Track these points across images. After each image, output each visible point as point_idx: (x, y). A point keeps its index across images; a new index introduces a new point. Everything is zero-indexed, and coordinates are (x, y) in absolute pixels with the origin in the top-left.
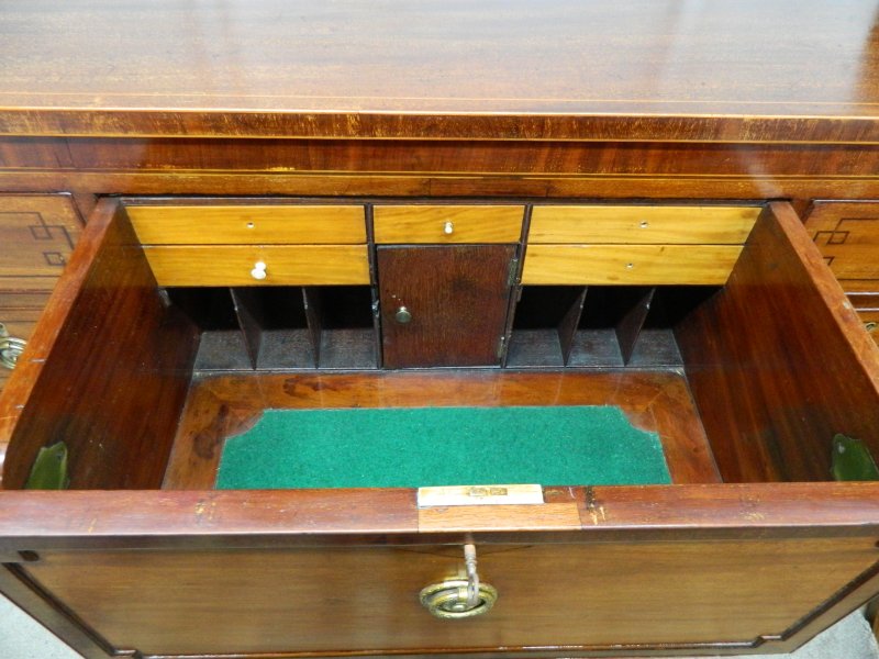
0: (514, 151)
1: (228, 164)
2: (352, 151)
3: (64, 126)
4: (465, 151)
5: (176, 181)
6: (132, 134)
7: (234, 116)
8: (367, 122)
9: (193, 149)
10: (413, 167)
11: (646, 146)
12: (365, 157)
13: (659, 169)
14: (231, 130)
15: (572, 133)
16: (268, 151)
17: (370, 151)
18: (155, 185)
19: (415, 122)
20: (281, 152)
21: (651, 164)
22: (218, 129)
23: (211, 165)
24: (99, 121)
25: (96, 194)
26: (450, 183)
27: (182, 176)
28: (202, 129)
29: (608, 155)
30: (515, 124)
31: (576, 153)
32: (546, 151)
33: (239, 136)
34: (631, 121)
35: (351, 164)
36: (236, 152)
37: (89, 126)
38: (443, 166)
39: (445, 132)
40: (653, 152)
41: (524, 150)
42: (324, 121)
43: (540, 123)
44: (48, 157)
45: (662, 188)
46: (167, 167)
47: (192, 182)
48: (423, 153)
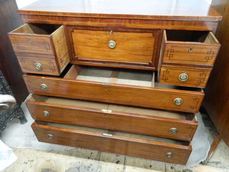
0: (119, 20)
1: (83, 21)
2: (98, 19)
3: (64, 15)
4: (113, 20)
5: (76, 23)
6: (72, 16)
7: (84, 14)
8: (100, 15)
9: (79, 18)
10: (106, 22)
11: (137, 19)
12: (100, 20)
13: (140, 23)
14: (83, 15)
15: (126, 17)
16: (88, 19)
17: (101, 19)
18: (73, 24)
19: (106, 15)
20: (90, 19)
21: (138, 23)
22: (82, 15)
23: (81, 21)
24: (68, 14)
25: (66, 25)
26: (111, 25)
27: (77, 23)
28: (80, 15)
29: (132, 21)
30: (119, 15)
31: (128, 21)
32: (124, 20)
33: (84, 16)
34: (134, 15)
35: (98, 21)
36: (84, 19)
37: (67, 15)
38: (110, 22)
39: (110, 16)
40: (138, 21)
41: (121, 20)
42: (95, 14)
43: (122, 15)
44: (61, 19)
45: (141, 27)
46: (75, 21)
47: (78, 23)
48: (108, 20)
